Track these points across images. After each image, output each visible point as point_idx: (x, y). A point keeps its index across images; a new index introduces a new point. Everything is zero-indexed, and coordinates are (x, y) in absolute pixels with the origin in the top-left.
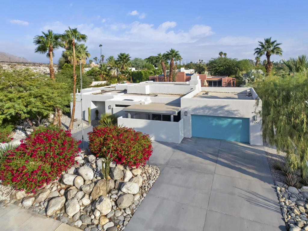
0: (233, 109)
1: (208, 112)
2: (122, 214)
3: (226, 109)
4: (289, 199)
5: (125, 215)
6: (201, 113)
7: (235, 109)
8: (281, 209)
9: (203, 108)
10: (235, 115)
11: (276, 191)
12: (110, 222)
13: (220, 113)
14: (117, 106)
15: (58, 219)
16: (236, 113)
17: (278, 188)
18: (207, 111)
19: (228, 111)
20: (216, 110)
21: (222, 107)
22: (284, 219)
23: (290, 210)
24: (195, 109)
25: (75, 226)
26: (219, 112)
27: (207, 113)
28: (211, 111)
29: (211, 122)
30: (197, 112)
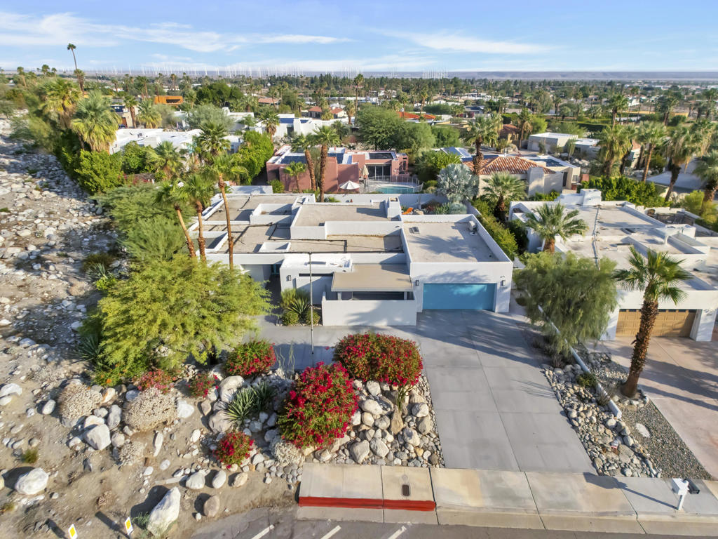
0: (481, 274)
1: (451, 279)
2: (429, 440)
3: (473, 274)
4: (558, 382)
5: (432, 439)
6: (441, 281)
7: (483, 274)
8: (556, 395)
9: (443, 276)
10: (483, 280)
11: (545, 376)
12: (425, 451)
13: (465, 280)
14: (301, 275)
15: (373, 463)
16: (484, 278)
17: (547, 373)
18: (449, 278)
19: (474, 277)
20: (460, 277)
21: (467, 273)
22: (561, 404)
23: (563, 394)
24: (434, 277)
25: (396, 465)
26: (465, 278)
27: (449, 280)
28: (454, 279)
29: (452, 290)
30: (436, 280)
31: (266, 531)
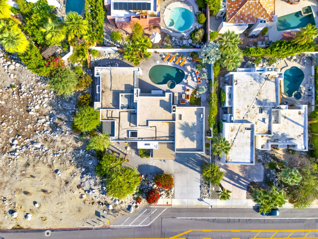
22: (200, 184)
23: (202, 182)
31: (146, 210)
